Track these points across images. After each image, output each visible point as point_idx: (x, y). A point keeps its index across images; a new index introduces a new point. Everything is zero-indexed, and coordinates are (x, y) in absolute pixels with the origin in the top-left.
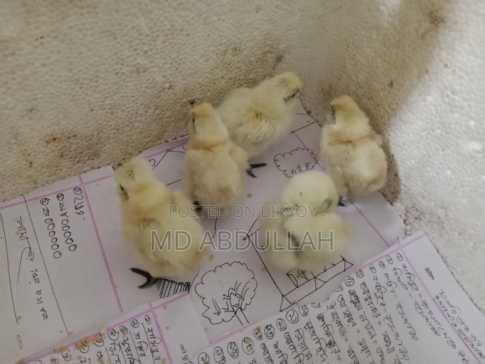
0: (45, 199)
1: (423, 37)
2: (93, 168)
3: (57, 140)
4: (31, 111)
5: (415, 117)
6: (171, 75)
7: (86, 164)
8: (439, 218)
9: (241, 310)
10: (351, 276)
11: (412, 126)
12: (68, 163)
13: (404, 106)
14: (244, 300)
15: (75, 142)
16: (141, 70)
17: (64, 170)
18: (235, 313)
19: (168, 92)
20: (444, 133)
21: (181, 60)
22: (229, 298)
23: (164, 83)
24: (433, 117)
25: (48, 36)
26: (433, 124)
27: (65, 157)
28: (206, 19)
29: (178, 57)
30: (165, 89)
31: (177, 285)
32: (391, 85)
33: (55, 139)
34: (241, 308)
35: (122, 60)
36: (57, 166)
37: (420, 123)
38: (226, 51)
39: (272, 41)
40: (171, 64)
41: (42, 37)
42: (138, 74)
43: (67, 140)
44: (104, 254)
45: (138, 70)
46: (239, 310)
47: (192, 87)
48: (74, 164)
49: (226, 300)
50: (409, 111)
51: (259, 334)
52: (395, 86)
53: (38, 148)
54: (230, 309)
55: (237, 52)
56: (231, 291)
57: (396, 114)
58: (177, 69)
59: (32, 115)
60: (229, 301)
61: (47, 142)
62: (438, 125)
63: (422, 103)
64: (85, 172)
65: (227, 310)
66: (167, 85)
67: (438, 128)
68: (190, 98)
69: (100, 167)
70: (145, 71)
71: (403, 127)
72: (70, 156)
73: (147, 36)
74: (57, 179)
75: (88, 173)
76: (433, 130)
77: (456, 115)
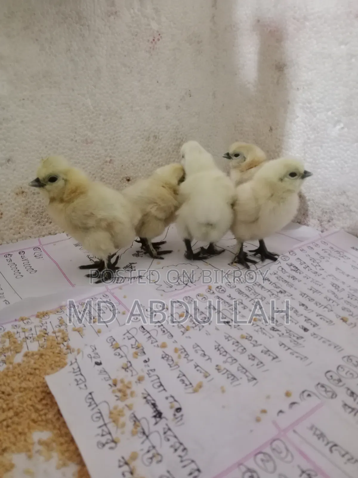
0: (9, 254)
1: (278, 83)
2: (50, 234)
3: (24, 194)
4: (9, 160)
5: (294, 139)
6: (110, 149)
7: (45, 227)
8: (343, 205)
10: (284, 254)
11: (295, 148)
12: (31, 222)
15: (38, 199)
16: (89, 141)
17: (27, 229)
19: (109, 165)
20: (316, 135)
21: (117, 137)
23: (106, 156)
24: (305, 129)
25: (28, 99)
26: (307, 134)
27: (29, 214)
28: (132, 107)
29: (115, 134)
30: (106, 162)
32: (271, 129)
33: (23, 192)
35: (76, 129)
36: (22, 223)
37: (299, 141)
38: (149, 137)
39: (181, 135)
40: (110, 139)
41: (24, 99)
42: (87, 144)
43: (32, 196)
44: (61, 270)
45: (86, 140)
47: (127, 165)
48: (36, 224)
51: (212, 292)
52: (273, 128)
53: (9, 199)
55: (157, 140)
58: (115, 145)
59: (9, 165)
61: (17, 194)
62: (311, 132)
63: (295, 126)
64: (44, 236)
66: (108, 159)
68: (126, 176)
69: (56, 234)
70: (92, 142)
72: (33, 214)
73: (93, 113)
74: (20, 238)
75: (46, 237)
76: (309, 139)
77: (318, 116)
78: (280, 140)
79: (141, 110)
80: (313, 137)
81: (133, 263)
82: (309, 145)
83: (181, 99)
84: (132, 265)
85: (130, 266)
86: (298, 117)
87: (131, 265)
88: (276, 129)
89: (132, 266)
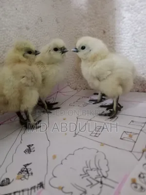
5: (124, 34)
9: (105, 177)
11: (126, 40)
13: (116, 36)
14: (101, 170)
18: (101, 183)
20: (142, 26)
22: (87, 175)
24: (132, 25)
26: (134, 28)
31: (30, 191)
34: (103, 177)
37: (129, 34)
46: (103, 179)
49: (85, 178)
50: (120, 35)
51: (139, 187)
52: (106, 31)
54: (94, 182)
56: (85, 169)
57: (115, 43)
60: (88, 177)
63: (123, 25)
65: (92, 185)
67: (138, 27)
71: (122, 45)
76: (137, 30)
77: (142, 12)
78: (112, 38)
79: (7, 30)
80: (139, 28)
81: (28, 164)
82: (138, 35)
83: (36, 23)
84: (28, 167)
85: (25, 170)
86: (124, 18)
87: (26, 167)
88: (109, 31)
89: (27, 169)
